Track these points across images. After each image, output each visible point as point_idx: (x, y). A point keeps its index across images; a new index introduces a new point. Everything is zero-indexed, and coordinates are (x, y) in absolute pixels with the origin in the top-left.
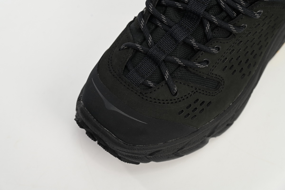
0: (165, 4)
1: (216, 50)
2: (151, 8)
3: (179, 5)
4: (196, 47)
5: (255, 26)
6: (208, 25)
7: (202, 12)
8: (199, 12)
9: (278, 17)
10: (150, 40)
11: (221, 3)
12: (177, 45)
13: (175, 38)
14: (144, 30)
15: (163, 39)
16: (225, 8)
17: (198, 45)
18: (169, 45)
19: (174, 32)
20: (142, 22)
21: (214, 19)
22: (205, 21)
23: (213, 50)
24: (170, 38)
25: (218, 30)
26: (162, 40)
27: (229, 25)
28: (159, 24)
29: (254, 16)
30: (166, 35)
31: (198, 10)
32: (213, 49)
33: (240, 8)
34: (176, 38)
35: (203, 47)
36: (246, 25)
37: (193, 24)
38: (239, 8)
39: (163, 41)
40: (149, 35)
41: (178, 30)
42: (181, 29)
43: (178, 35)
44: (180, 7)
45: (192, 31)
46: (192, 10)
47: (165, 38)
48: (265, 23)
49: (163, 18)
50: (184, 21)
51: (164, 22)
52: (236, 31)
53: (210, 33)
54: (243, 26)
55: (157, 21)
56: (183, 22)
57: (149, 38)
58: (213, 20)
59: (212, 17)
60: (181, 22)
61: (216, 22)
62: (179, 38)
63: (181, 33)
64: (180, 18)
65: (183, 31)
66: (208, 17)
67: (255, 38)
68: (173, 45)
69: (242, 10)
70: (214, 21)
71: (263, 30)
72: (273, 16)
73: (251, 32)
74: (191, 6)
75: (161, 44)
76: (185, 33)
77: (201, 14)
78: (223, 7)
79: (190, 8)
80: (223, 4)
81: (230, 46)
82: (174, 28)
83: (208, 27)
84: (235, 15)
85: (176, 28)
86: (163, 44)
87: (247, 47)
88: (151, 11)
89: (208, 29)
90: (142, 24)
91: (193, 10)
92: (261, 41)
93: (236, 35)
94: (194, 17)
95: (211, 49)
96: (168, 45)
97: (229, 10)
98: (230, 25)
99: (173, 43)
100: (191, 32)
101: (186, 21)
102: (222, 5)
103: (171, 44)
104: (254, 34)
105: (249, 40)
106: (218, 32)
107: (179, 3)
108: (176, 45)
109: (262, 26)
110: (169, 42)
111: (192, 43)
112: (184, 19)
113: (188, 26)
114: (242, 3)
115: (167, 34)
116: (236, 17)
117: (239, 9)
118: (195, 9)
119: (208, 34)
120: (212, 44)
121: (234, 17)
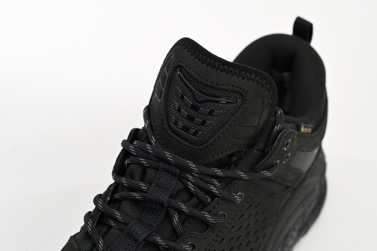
0: (119, 197)
1: (189, 247)
2: (100, 204)
3: (137, 195)
4: (163, 245)
5: (238, 217)
6: (175, 216)
7: (166, 199)
8: (162, 199)
9: (266, 208)
10: (101, 244)
11: (189, 185)
12: (138, 245)
13: (134, 237)
14: (93, 232)
15: (119, 240)
16: (194, 192)
17: (165, 242)
18: (127, 247)
19: (132, 229)
20: (89, 224)
21: (183, 207)
22: (172, 211)
23: (186, 247)
24: (127, 239)
25: (190, 223)
26: (117, 241)
27: (203, 212)
28: (112, 223)
29: (233, 199)
30: (121, 235)
31: (161, 197)
32: (186, 245)
33: (214, 189)
34: (136, 236)
35: (172, 244)
36: (226, 214)
37: (156, 217)
38: (212, 189)
39: (118, 243)
40: (99, 238)
41: (138, 227)
42: (141, 225)
43: (138, 232)
44: (138, 198)
45: (155, 226)
46: (153, 199)
47: (121, 239)
48: (251, 214)
49: (117, 213)
50: (145, 215)
51: (118, 218)
52: (212, 219)
53: (180, 226)
54: (221, 214)
55: (110, 220)
56: (143, 217)
57: (100, 241)
58: (181, 208)
59: (180, 205)
60: (141, 217)
61: (185, 209)
62: (139, 236)
63: (141, 229)
64: (139, 213)
65: (144, 227)
66: (175, 205)
67: (240, 236)
68: (132, 247)
69: (216, 192)
70: (183, 210)
71: (249, 224)
72: (260, 206)
73: (234, 226)
74: (152, 194)
75: (116, 247)
76: (147, 230)
77: (164, 201)
78: (192, 190)
79: (151, 196)
80: (192, 186)
81: (209, 245)
82: (131, 225)
83: (177, 219)
84: (209, 200)
85: (134, 224)
86: (119, 247)
87: (233, 248)
88: (100, 208)
89: (176, 221)
90: (89, 226)
91: (154, 197)
92: (250, 241)
93: (214, 227)
94: (157, 208)
95: (184, 246)
96: (125, 248)
97: (201, 194)
98: (205, 213)
99: (131, 245)
100: (155, 228)
101: (147, 215)
102: (191, 188)
103: (129, 246)
104: (238, 230)
105: (234, 237)
106: (191, 225)
107: (136, 193)
108: (135, 246)
109: (248, 219)
110: (126, 244)
111: (157, 240)
112: (144, 213)
113: (151, 221)
114: (216, 183)
115: (124, 234)
116: (210, 203)
117: (213, 191)
118: (157, 197)
119: (177, 228)
120: (184, 240)
121: (208, 203)
